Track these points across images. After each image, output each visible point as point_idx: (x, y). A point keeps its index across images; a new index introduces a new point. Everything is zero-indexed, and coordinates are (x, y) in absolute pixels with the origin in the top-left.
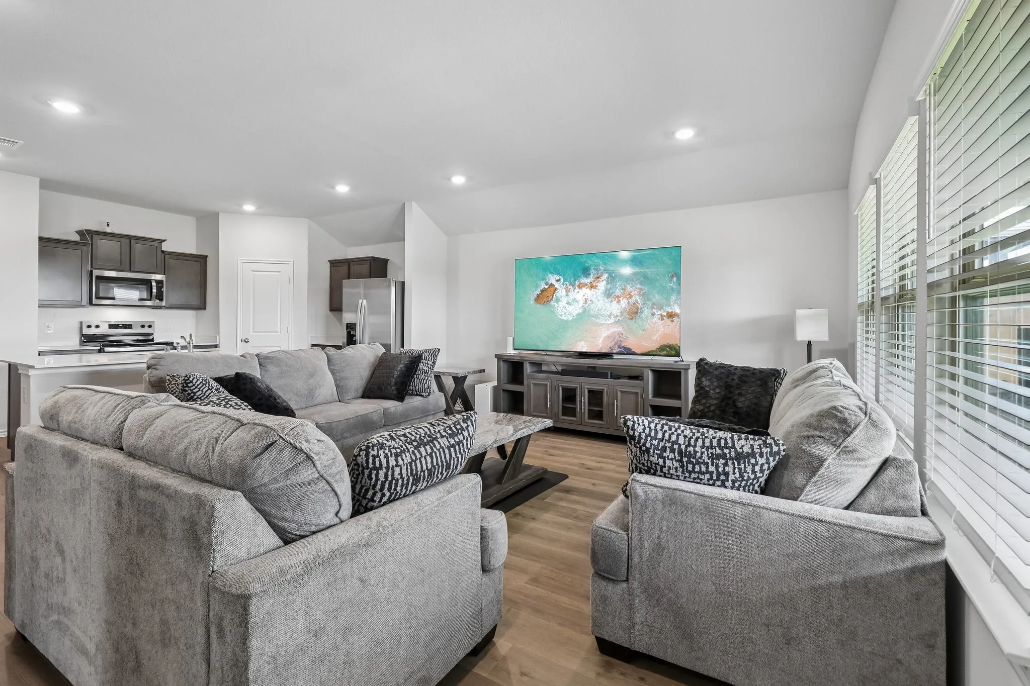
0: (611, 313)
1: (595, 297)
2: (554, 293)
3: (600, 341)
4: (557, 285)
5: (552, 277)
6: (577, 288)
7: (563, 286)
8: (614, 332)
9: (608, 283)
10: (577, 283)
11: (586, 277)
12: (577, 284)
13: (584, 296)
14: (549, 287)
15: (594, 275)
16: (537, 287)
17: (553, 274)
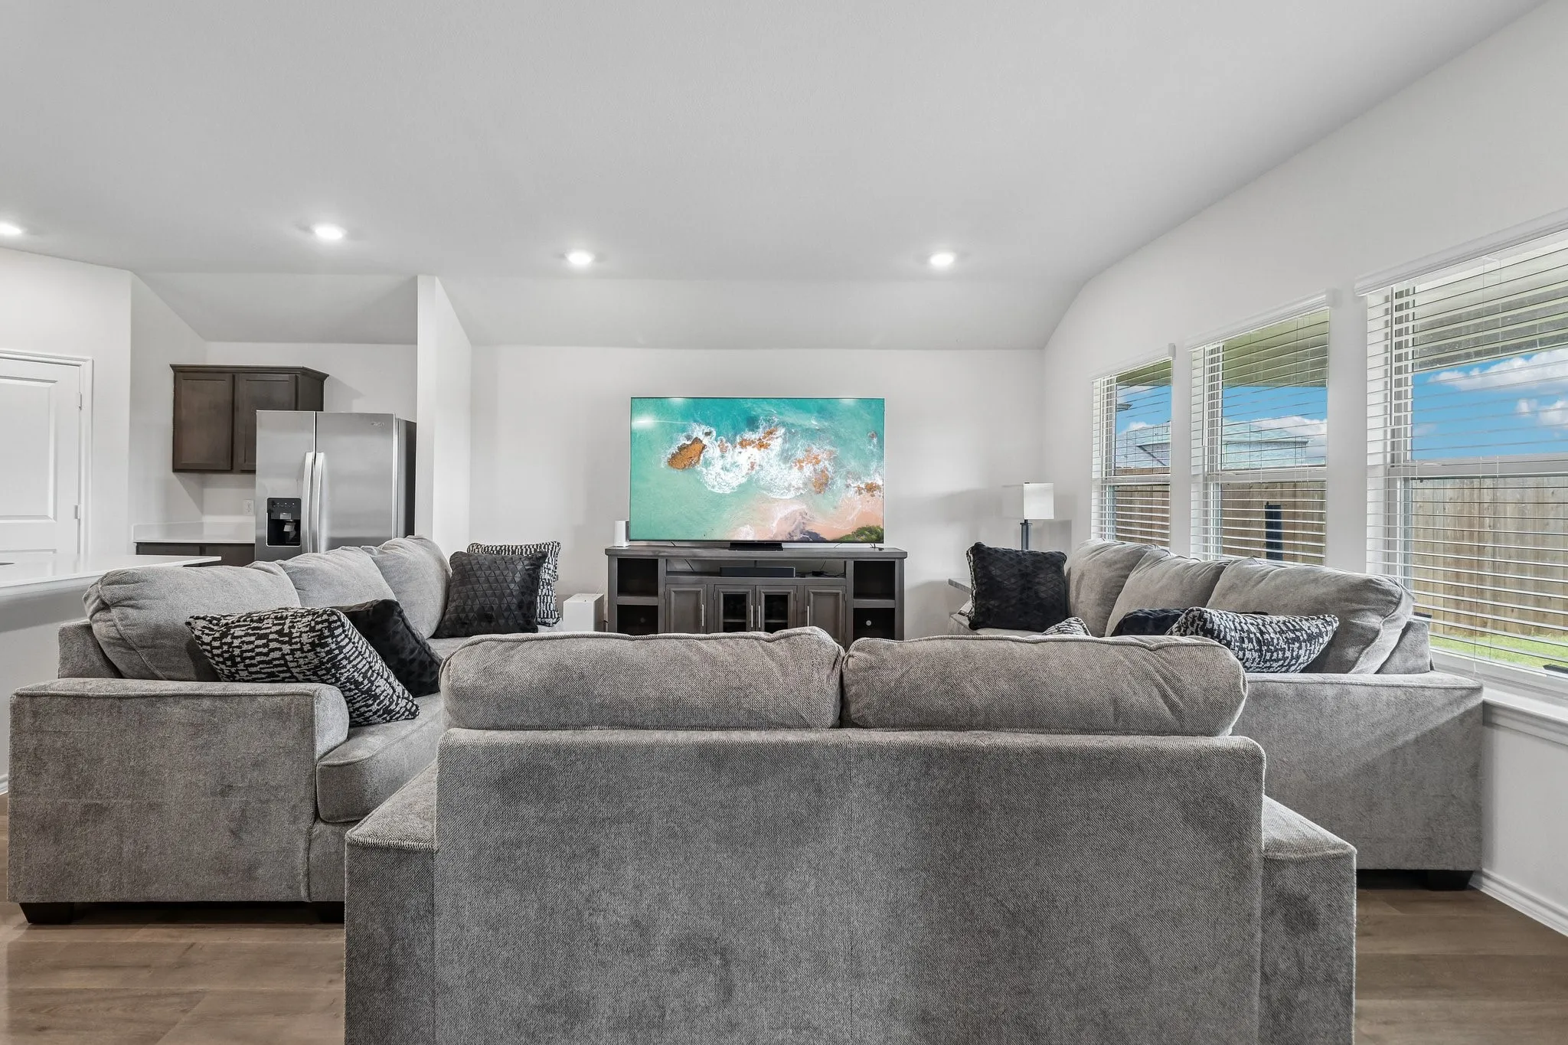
0: (790, 485)
1: (766, 460)
2: (701, 453)
3: (774, 525)
4: (706, 441)
5: (698, 428)
6: (738, 446)
7: (715, 442)
9: (785, 441)
10: (738, 439)
11: (753, 430)
13: (749, 458)
15: (764, 428)
16: (672, 443)
17: (699, 424)
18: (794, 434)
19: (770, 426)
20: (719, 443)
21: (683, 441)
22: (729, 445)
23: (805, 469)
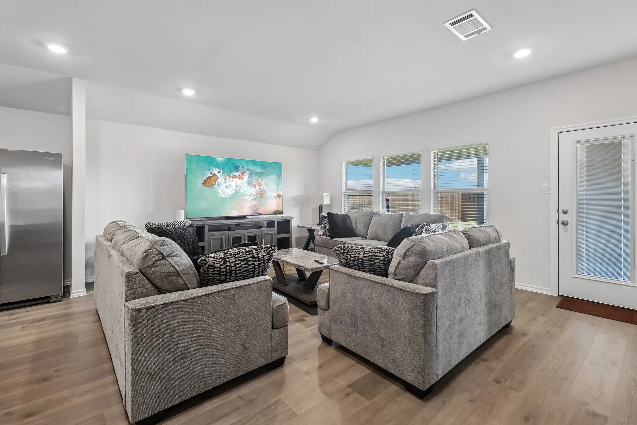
0: (251, 194)
1: (242, 184)
2: (216, 180)
4: (218, 175)
6: (231, 178)
8: (253, 205)
9: (249, 177)
12: (231, 176)
13: (236, 183)
14: (213, 176)
15: (241, 171)
18: (252, 174)
19: (244, 170)
20: (224, 176)
21: (209, 175)
22: (228, 177)
23: (256, 188)
